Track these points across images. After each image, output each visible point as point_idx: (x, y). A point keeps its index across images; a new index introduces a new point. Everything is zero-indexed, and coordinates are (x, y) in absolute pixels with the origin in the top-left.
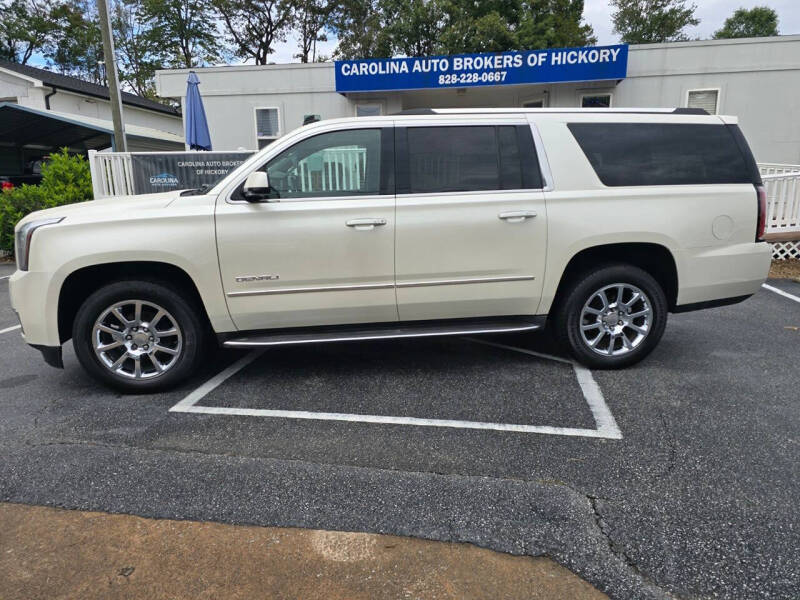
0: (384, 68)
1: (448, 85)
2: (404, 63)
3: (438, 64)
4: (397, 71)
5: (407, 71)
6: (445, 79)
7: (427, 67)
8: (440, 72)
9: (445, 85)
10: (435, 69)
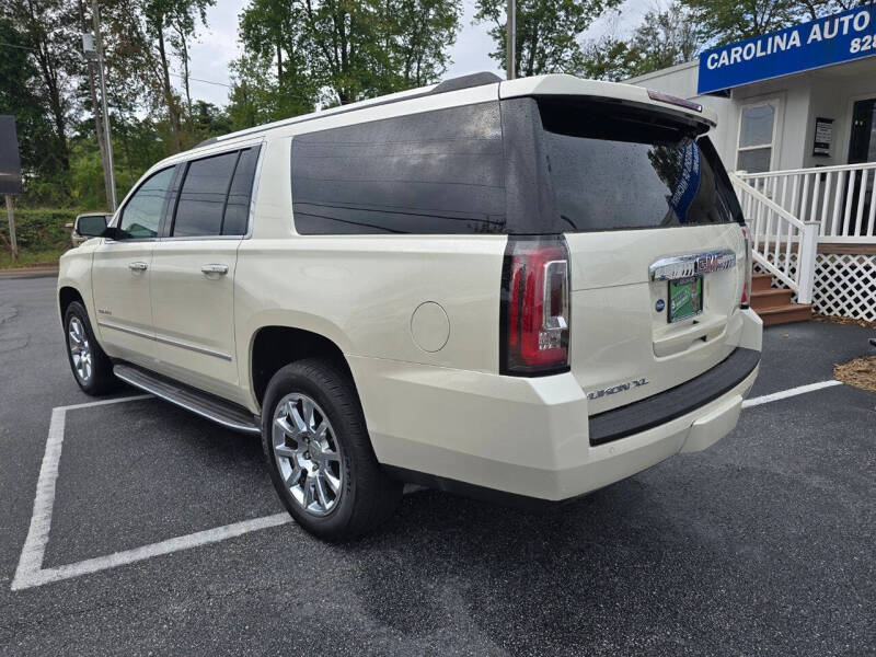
0: (764, 48)
1: (867, 52)
2: (795, 34)
3: (851, 21)
4: (783, 48)
5: (798, 44)
6: (862, 44)
7: (831, 32)
8: (853, 34)
9: (860, 53)
10: (845, 32)
